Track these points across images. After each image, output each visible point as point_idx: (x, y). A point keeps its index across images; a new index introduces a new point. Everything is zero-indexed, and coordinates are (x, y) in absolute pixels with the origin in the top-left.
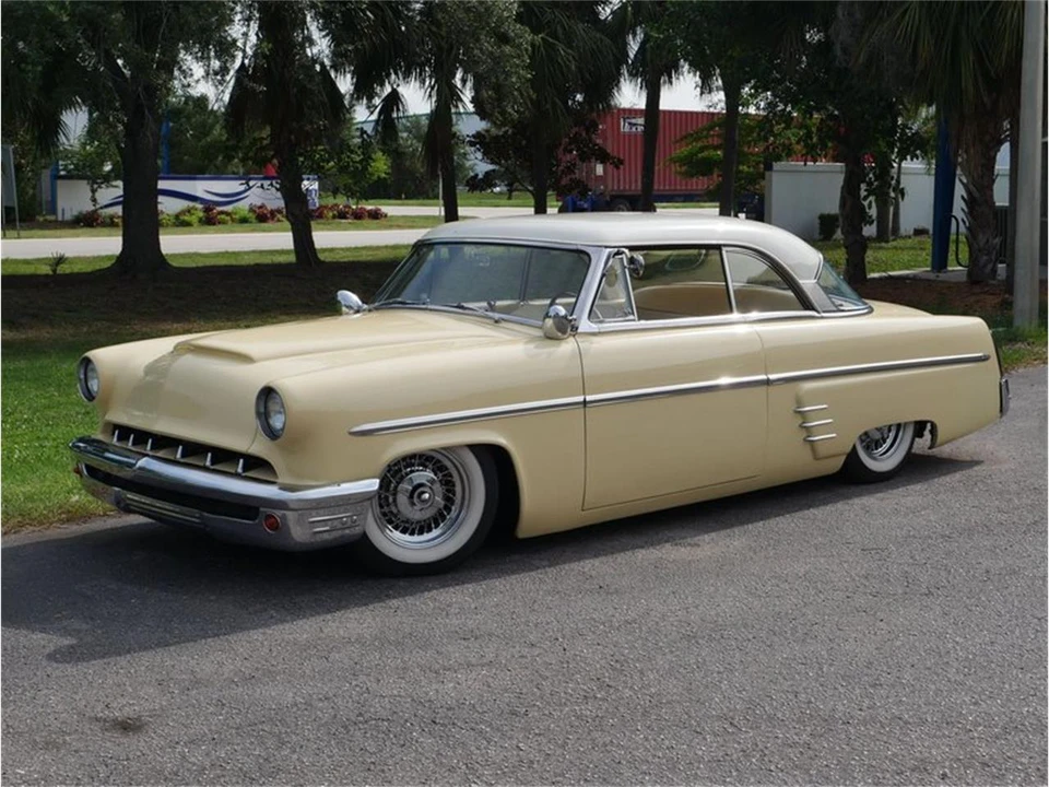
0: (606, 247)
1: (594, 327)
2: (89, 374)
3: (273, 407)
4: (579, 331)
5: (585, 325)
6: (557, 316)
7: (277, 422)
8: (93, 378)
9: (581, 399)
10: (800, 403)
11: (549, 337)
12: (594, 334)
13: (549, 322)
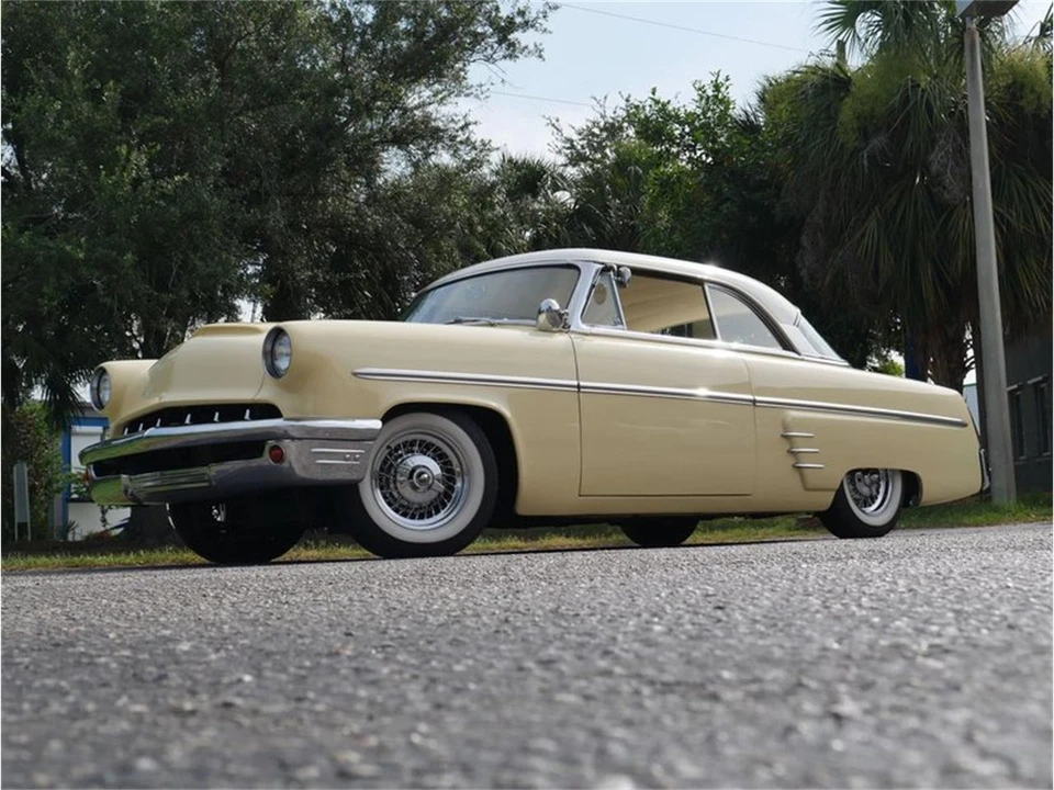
0: (595, 262)
1: (585, 328)
2: (102, 386)
3: (281, 349)
4: (572, 329)
5: (577, 323)
6: (550, 310)
7: (283, 364)
8: (105, 389)
9: (575, 383)
10: (786, 427)
11: (544, 330)
12: (586, 334)
13: (543, 317)
